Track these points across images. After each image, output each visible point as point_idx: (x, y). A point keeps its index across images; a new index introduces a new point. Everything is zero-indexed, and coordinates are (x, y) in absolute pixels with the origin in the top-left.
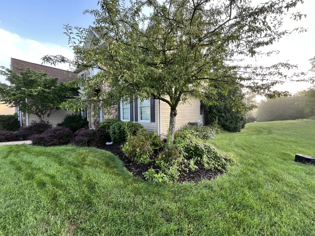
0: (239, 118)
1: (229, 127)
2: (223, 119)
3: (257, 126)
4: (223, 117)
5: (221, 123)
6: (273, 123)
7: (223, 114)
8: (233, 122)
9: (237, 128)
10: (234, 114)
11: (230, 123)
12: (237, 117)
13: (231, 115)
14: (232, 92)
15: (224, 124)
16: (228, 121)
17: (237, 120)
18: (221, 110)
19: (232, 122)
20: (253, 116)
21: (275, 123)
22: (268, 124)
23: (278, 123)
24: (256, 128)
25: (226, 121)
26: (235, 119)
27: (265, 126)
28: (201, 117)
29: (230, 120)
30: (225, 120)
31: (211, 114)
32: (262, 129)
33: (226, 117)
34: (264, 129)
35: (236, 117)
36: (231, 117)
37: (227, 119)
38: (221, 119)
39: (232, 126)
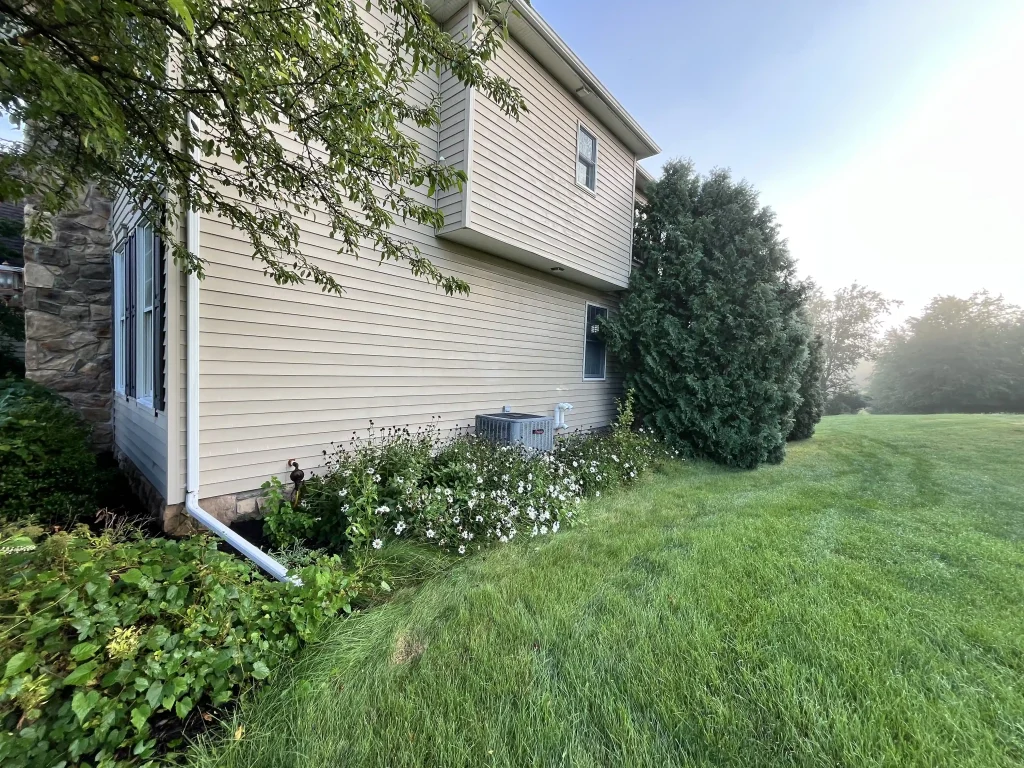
0: (768, 399)
1: (717, 444)
2: (689, 403)
3: (867, 433)
4: (692, 392)
5: (679, 419)
6: (938, 425)
7: (689, 379)
8: (738, 418)
9: (756, 449)
10: (746, 381)
11: (725, 422)
12: (759, 395)
13: (731, 386)
14: (741, 269)
15: (693, 424)
16: (712, 413)
17: (758, 411)
18: (683, 358)
19: (733, 417)
20: (853, 389)
21: (944, 424)
22: (913, 427)
23: (957, 424)
24: (861, 445)
25: (705, 411)
26: (750, 405)
27: (900, 434)
28: (594, 386)
29: (723, 407)
30: (700, 409)
31: (636, 377)
32: (885, 450)
33: (706, 393)
34: (895, 449)
35: (753, 396)
36: (732, 396)
37: (707, 401)
38: (681, 403)
39: (732, 437)
